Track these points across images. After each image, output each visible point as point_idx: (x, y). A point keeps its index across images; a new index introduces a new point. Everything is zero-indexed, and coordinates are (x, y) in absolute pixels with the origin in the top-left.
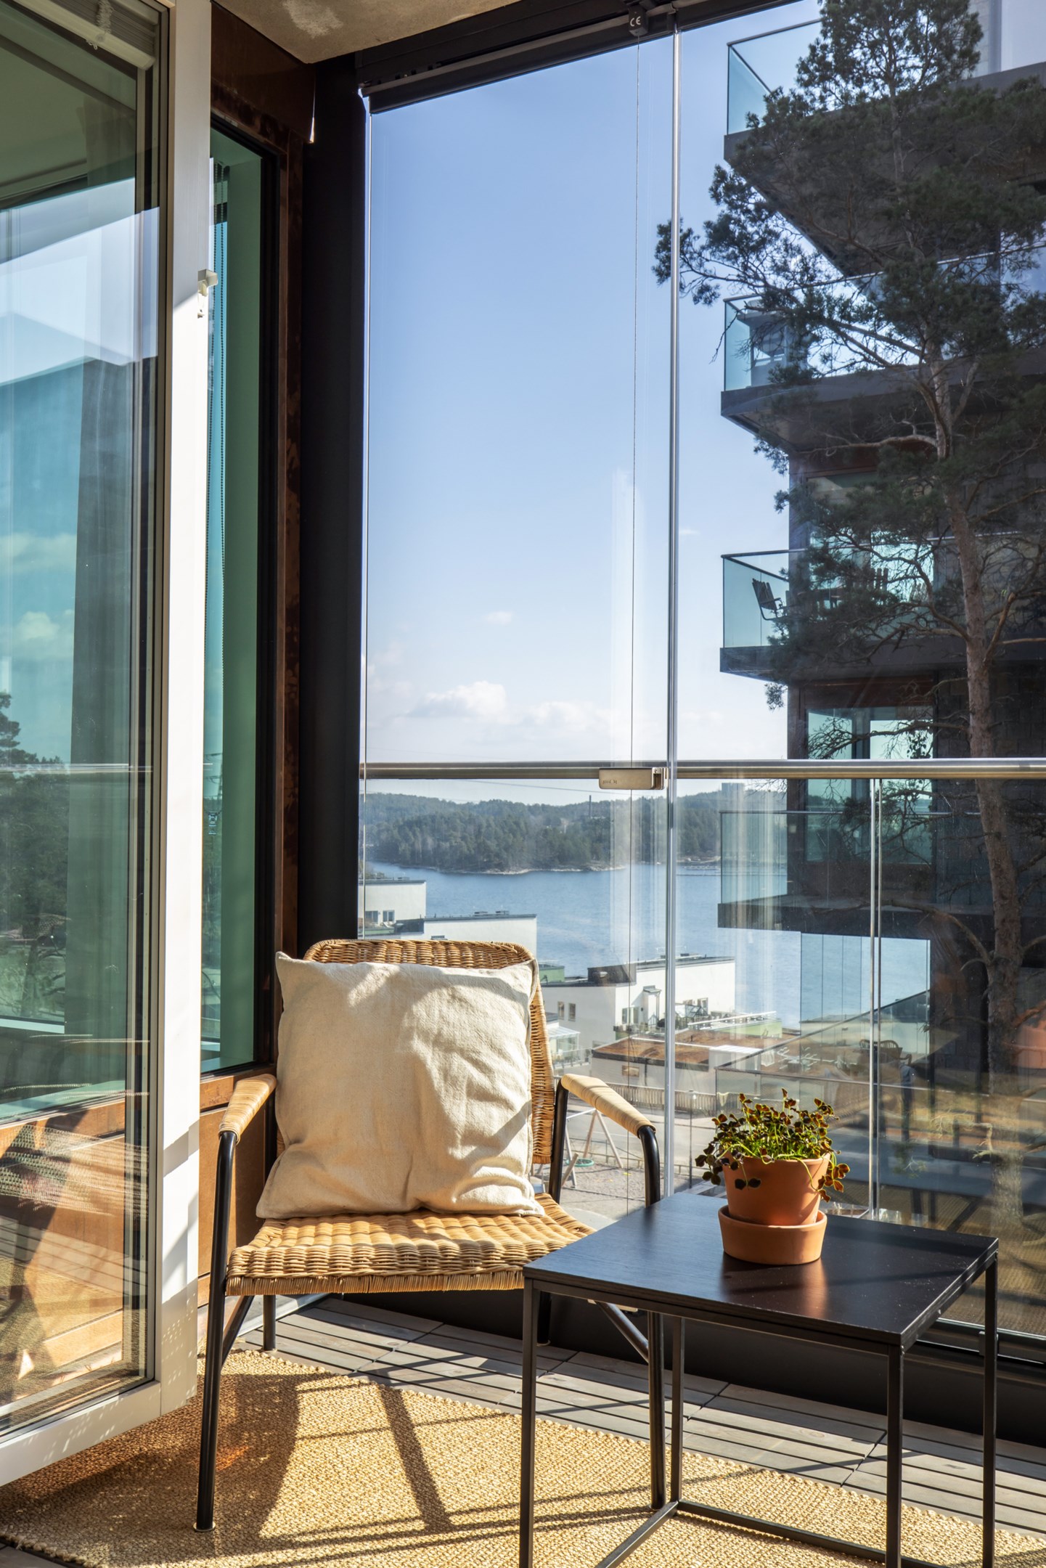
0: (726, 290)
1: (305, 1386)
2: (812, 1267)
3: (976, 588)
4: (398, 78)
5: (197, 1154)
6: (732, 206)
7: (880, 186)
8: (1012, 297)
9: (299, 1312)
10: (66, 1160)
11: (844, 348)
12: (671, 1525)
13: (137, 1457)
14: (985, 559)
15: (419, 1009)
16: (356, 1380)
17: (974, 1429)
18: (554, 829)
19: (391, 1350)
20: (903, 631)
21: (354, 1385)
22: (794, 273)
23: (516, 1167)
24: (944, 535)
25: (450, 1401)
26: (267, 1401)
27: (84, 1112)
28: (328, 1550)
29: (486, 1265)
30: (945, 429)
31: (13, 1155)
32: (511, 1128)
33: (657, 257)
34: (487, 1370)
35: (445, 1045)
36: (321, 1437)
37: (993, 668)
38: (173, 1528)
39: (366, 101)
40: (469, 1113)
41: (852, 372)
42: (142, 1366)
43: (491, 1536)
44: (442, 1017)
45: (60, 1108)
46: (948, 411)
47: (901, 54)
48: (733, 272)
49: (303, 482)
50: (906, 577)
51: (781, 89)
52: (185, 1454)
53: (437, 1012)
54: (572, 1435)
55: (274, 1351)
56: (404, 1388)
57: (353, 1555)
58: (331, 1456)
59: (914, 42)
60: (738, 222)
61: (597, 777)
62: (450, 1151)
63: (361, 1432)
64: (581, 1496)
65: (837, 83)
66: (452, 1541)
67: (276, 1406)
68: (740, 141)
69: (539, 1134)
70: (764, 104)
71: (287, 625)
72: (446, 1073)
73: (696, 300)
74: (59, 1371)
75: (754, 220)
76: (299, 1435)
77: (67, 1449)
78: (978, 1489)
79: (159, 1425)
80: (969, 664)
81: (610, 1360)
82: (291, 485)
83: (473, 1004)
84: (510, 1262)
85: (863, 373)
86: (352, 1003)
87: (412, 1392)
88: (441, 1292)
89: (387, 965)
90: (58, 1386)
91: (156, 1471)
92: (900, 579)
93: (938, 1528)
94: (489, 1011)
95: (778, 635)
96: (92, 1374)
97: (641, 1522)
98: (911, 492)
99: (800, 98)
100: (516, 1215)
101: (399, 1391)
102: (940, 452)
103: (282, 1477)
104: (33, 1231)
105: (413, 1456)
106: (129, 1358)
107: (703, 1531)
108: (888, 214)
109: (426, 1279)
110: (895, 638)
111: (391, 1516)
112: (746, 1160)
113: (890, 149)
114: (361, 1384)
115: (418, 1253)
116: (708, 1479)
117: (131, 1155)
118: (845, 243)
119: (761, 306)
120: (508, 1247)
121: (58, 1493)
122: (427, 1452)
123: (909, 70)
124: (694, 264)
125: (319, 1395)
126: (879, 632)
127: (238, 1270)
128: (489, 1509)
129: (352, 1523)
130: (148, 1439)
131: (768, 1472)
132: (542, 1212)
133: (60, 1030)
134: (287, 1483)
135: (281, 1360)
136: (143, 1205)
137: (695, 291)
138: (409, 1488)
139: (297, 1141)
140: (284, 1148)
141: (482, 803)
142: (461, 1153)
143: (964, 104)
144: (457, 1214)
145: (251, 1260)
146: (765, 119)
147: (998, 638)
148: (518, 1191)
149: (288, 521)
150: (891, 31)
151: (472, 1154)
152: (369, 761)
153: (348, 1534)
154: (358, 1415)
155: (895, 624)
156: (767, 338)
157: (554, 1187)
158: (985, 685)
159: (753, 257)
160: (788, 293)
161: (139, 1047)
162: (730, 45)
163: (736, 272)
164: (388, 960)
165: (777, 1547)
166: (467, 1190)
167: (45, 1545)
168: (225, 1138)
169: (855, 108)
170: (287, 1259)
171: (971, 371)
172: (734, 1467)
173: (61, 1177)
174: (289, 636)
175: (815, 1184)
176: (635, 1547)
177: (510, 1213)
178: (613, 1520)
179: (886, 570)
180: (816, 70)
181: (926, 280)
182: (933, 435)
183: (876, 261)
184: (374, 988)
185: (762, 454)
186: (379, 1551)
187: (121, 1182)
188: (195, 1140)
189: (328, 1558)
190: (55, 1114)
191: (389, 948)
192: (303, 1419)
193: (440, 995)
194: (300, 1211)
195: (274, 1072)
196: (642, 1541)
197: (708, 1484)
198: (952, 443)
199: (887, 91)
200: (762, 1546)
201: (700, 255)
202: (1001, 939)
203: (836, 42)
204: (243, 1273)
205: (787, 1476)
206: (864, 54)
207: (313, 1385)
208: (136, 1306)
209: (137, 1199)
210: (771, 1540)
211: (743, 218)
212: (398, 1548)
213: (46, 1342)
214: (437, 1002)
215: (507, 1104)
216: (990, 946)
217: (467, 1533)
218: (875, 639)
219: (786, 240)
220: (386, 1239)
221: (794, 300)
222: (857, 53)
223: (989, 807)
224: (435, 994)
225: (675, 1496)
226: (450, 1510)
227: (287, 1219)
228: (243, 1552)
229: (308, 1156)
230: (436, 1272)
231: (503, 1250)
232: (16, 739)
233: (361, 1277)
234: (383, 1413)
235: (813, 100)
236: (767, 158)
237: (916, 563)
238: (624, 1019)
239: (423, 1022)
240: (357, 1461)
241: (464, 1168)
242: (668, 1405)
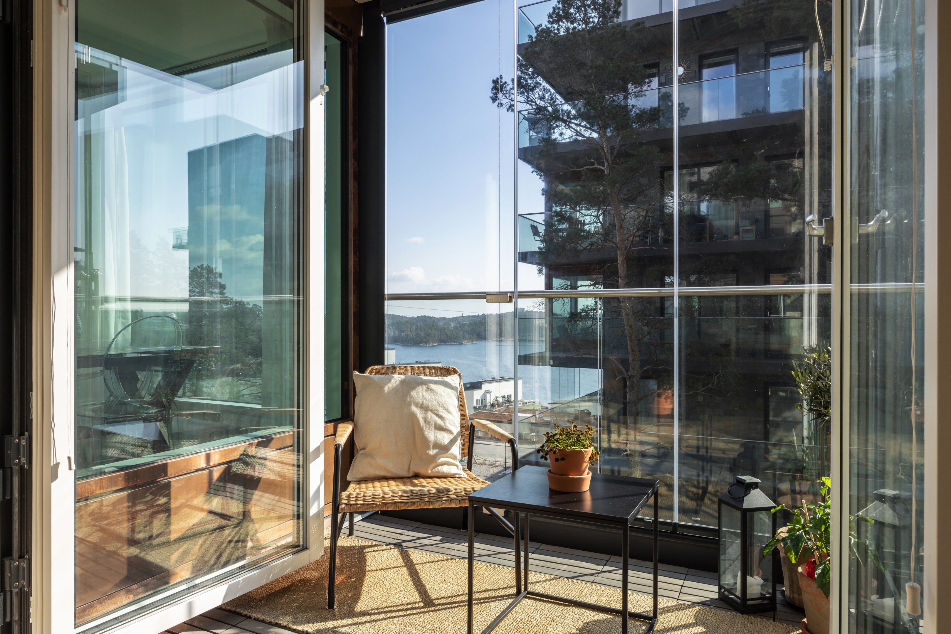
0: (520, 107)
1: (368, 550)
2: (586, 493)
3: (621, 227)
4: (398, 9)
5: (323, 454)
6: (522, 72)
7: (581, 65)
8: (634, 110)
9: (362, 520)
10: (265, 459)
11: (568, 130)
12: (525, 601)
13: (300, 581)
14: (625, 215)
15: (414, 393)
16: (389, 547)
17: (650, 559)
18: (448, 327)
19: (402, 534)
20: (592, 244)
21: (388, 549)
22: (548, 100)
23: (455, 458)
24: (608, 206)
25: (428, 554)
26: (352, 556)
27: (273, 439)
28: (384, 616)
29: (447, 497)
30: (609, 164)
31: (243, 457)
32: (453, 442)
33: (492, 92)
34: (443, 541)
35: (425, 408)
36: (376, 570)
37: (628, 259)
38: (318, 609)
39: (385, 19)
40: (435, 436)
41: (572, 140)
42: (301, 543)
43: (451, 608)
44: (423, 397)
45: (262, 437)
46: (610, 156)
47: (590, 11)
48: (522, 99)
49: (359, 177)
50: (593, 223)
51: (541, 24)
52: (321, 578)
53: (421, 395)
54: (480, 566)
55: (353, 536)
56: (409, 550)
57: (395, 617)
58: (381, 578)
59: (595, 6)
60: (524, 79)
61: (485, 298)
62: (428, 452)
63: (393, 568)
64: (486, 591)
65: (564, 23)
66: (435, 610)
67: (356, 558)
68: (526, 46)
69: (463, 444)
70: (534, 31)
71: (353, 237)
72: (425, 420)
73: (508, 110)
74: (263, 546)
75: (531, 78)
76: (367, 570)
77: (271, 578)
78: (651, 583)
79: (308, 568)
80: (619, 258)
81: (493, 536)
82: (355, 178)
83: (436, 391)
84: (457, 495)
85: (576, 141)
86: (386, 391)
87: (412, 551)
88: (428, 508)
89: (400, 376)
90: (264, 552)
91: (308, 586)
92: (591, 224)
93: (633, 598)
94: (443, 394)
95: (542, 246)
96: (278, 547)
97: (512, 600)
98: (595, 189)
99: (549, 28)
100: (455, 477)
101: (407, 551)
102: (606, 172)
103: (362, 587)
104: (249, 491)
105: (415, 577)
106: (296, 540)
107: (538, 603)
108: (585, 76)
109: (422, 503)
110: (589, 247)
111: (409, 601)
112: (559, 450)
113: (586, 50)
114: (391, 549)
115: (419, 493)
116: (538, 582)
117: (295, 457)
118: (568, 88)
119: (535, 113)
120: (456, 489)
121: (267, 596)
122: (421, 575)
123: (593, 18)
124: (507, 95)
125: (374, 553)
126: (582, 245)
127: (344, 501)
128: (449, 597)
129: (393, 604)
130: (304, 573)
131: (562, 578)
132: (466, 476)
133: (260, 406)
134: (364, 589)
135: (357, 540)
136: (301, 476)
137: (508, 107)
138: (415, 590)
139: (363, 449)
140: (358, 452)
141: (418, 317)
142: (432, 452)
143: (614, 32)
144: (431, 477)
145: (349, 497)
146: (536, 37)
147: (630, 247)
148: (456, 467)
149: (354, 193)
150: (585, 2)
151: (437, 453)
152: (389, 293)
153: (392, 609)
154: (391, 561)
155: (589, 242)
156: (536, 126)
157: (469, 467)
158: (625, 266)
159: (531, 93)
160: (545, 108)
161: (298, 412)
162: (519, 8)
163: (524, 99)
164: (399, 373)
165: (569, 608)
166: (435, 467)
167: (264, 617)
168: (337, 447)
169: (572, 34)
170: (364, 496)
171: (618, 140)
172: (548, 577)
173: (263, 465)
174: (354, 241)
175: (588, 459)
176: (511, 610)
177: (453, 476)
178: (501, 600)
179: (584, 221)
180: (556, 17)
181: (601, 103)
182: (603, 166)
183: (581, 95)
184: (395, 385)
185: (535, 173)
186: (406, 615)
187: (291, 468)
188: (322, 449)
189: (384, 619)
190: (260, 440)
191: (400, 369)
192: (368, 563)
193: (422, 387)
194: (365, 478)
195: (353, 420)
196: (514, 607)
197: (538, 584)
198: (611, 169)
199: (584, 26)
200: (563, 608)
201: (509, 91)
202: (632, 368)
203: (563, 6)
204: (346, 502)
205: (570, 580)
206: (575, 11)
207: (371, 549)
208: (298, 518)
209: (298, 475)
210: (566, 605)
211: (527, 77)
212: (413, 614)
213: (258, 535)
214: (421, 391)
215: (451, 432)
216: (627, 370)
217: (441, 607)
218: (581, 248)
219: (544, 86)
220: (403, 488)
221: (548, 111)
222: (572, 11)
223: (627, 315)
224: (420, 388)
225: (526, 589)
226: (433, 598)
227: (360, 481)
228: (348, 618)
229: (369, 455)
230: (426, 500)
231: (454, 491)
232: (224, 291)
233: (395, 503)
234: (401, 560)
235: (554, 30)
236: (537, 53)
237: (597, 217)
238: (477, 403)
239: (415, 399)
240: (392, 579)
241: (434, 458)
242: (522, 554)
